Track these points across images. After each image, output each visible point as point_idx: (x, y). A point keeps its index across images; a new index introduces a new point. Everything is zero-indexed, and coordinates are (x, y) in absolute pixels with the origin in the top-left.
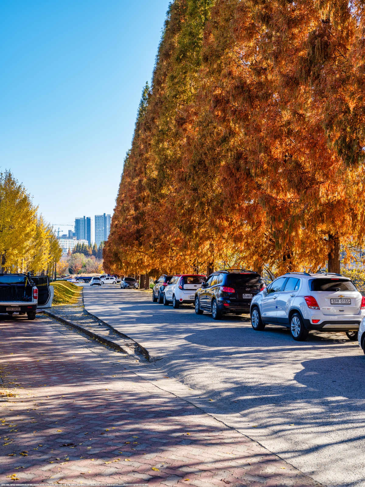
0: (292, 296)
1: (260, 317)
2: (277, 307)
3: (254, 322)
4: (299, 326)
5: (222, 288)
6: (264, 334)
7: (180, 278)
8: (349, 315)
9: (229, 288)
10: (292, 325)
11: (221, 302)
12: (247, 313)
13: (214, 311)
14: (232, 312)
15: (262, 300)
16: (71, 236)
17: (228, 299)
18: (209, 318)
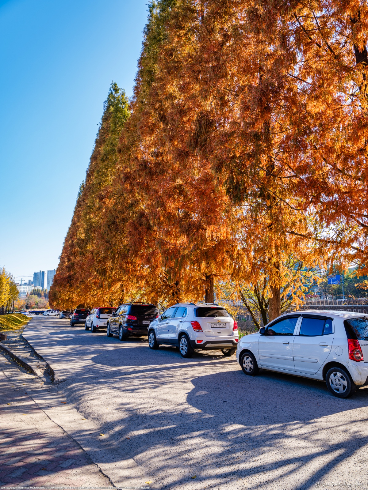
0: (181, 322)
1: (155, 339)
2: (169, 331)
3: (151, 342)
4: (186, 345)
5: (127, 316)
6: (158, 352)
7: (97, 310)
8: (224, 336)
9: (132, 316)
10: (181, 345)
11: (126, 327)
12: (146, 335)
13: (120, 334)
14: (134, 334)
15: (157, 325)
16: (30, 283)
17: (132, 325)
18: (117, 340)
